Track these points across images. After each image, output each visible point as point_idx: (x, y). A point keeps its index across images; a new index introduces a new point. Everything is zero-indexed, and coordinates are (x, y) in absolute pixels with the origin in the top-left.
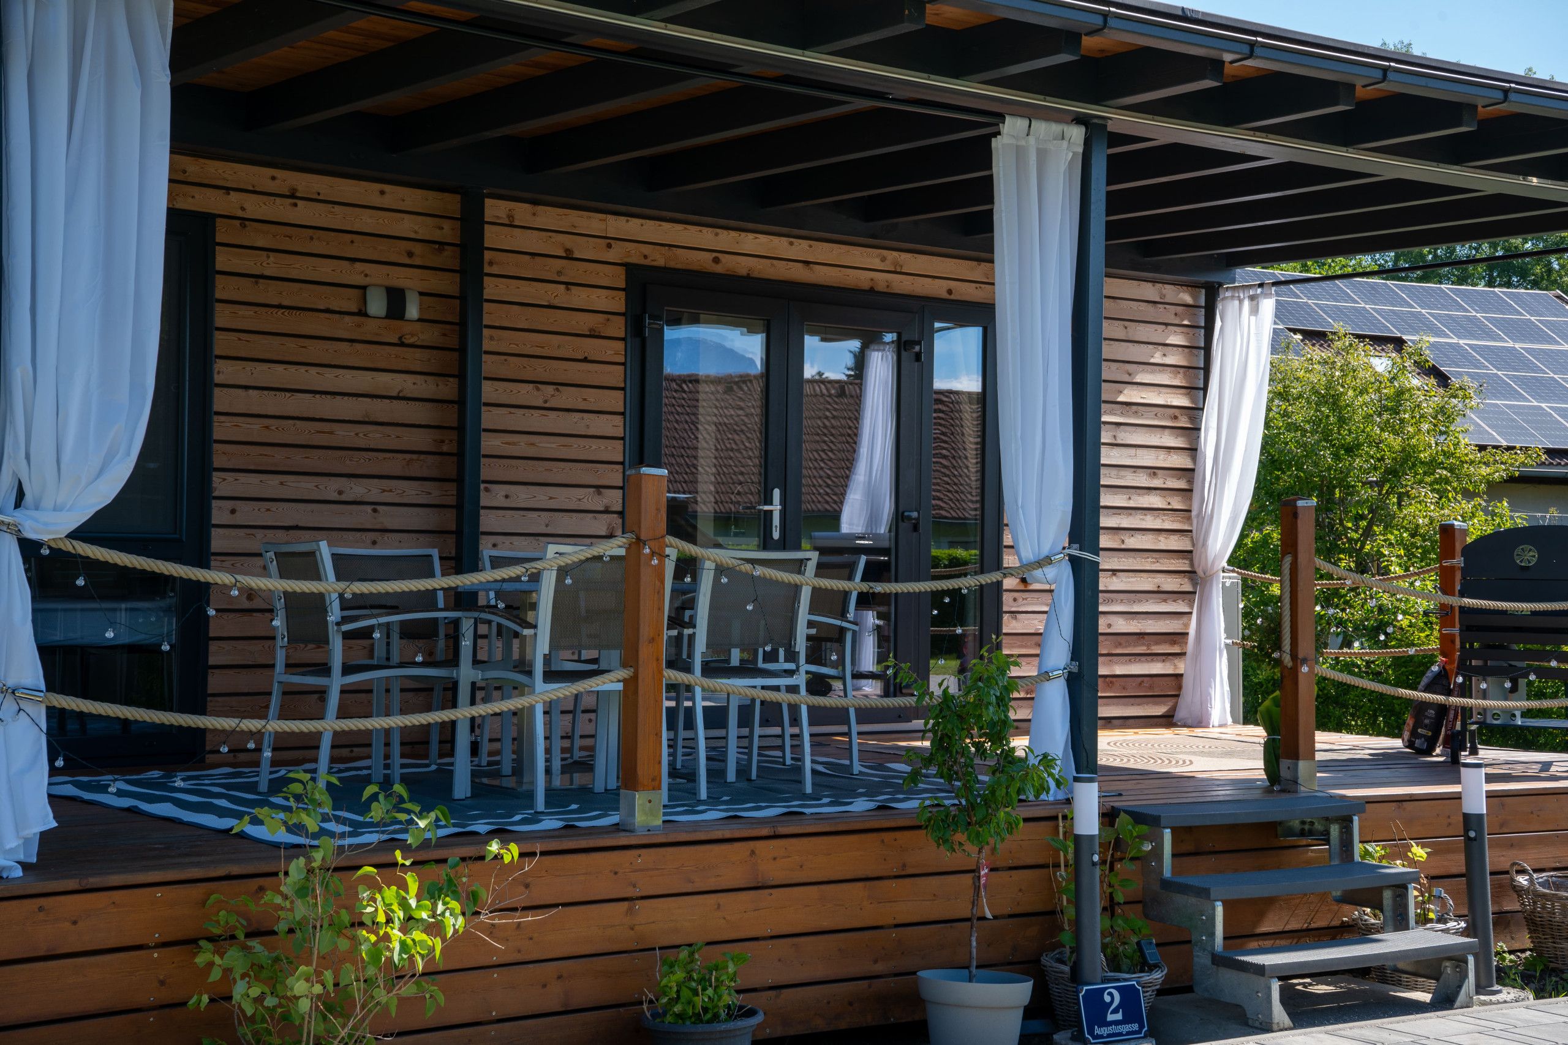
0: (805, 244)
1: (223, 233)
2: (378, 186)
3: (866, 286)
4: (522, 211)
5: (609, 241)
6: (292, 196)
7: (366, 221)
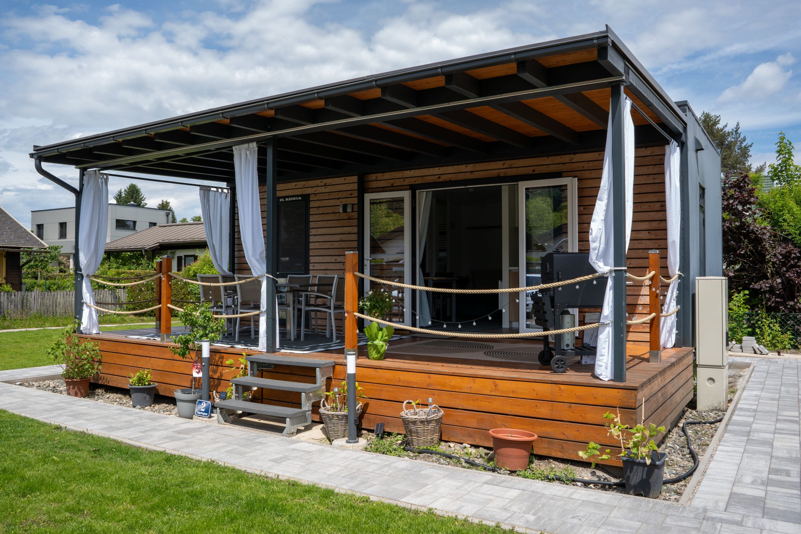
0: (471, 165)
1: (312, 198)
2: (343, 178)
3: (496, 175)
4: (380, 176)
5: (404, 178)
6: (325, 185)
7: (342, 188)
